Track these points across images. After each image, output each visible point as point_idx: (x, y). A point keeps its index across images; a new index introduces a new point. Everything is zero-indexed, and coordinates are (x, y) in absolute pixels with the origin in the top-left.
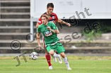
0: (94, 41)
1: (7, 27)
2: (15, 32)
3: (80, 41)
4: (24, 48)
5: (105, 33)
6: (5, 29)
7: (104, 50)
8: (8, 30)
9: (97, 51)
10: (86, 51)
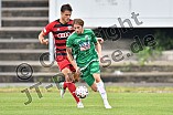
0: (150, 63)
1: (12, 40)
2: (24, 48)
3: (128, 63)
4: (39, 74)
5: (167, 49)
6: (10, 44)
7: (166, 77)
8: (14, 46)
9: (155, 79)
10: (137, 79)
